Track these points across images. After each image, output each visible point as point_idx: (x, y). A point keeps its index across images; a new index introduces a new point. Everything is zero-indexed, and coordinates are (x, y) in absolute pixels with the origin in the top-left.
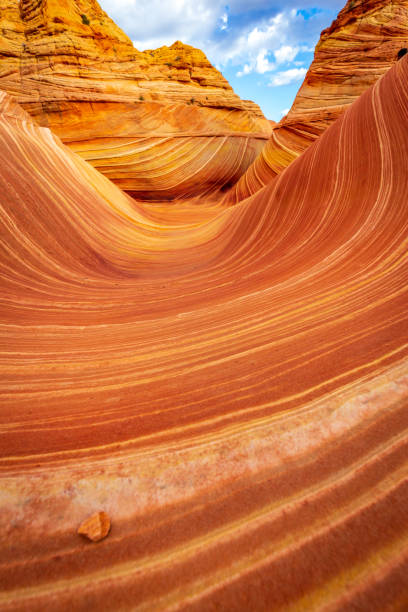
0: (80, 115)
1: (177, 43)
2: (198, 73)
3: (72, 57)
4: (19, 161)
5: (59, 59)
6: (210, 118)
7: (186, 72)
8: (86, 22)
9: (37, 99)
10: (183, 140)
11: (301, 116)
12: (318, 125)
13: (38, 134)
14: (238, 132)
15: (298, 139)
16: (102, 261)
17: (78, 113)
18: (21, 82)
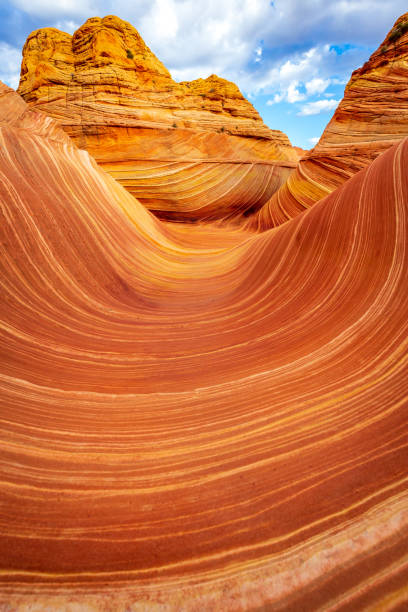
0: (116, 139)
1: (212, 76)
2: (230, 104)
3: (115, 86)
4: (58, 186)
5: (102, 88)
6: (239, 145)
7: (219, 103)
8: (130, 56)
9: (79, 123)
10: (211, 166)
11: (328, 150)
12: (344, 160)
13: (77, 157)
14: (265, 160)
15: (323, 172)
16: (126, 287)
17: (115, 137)
18: (66, 107)
